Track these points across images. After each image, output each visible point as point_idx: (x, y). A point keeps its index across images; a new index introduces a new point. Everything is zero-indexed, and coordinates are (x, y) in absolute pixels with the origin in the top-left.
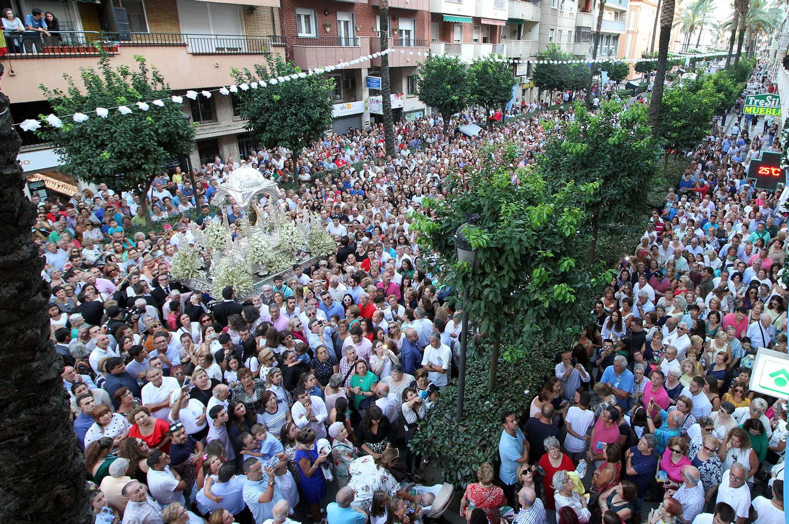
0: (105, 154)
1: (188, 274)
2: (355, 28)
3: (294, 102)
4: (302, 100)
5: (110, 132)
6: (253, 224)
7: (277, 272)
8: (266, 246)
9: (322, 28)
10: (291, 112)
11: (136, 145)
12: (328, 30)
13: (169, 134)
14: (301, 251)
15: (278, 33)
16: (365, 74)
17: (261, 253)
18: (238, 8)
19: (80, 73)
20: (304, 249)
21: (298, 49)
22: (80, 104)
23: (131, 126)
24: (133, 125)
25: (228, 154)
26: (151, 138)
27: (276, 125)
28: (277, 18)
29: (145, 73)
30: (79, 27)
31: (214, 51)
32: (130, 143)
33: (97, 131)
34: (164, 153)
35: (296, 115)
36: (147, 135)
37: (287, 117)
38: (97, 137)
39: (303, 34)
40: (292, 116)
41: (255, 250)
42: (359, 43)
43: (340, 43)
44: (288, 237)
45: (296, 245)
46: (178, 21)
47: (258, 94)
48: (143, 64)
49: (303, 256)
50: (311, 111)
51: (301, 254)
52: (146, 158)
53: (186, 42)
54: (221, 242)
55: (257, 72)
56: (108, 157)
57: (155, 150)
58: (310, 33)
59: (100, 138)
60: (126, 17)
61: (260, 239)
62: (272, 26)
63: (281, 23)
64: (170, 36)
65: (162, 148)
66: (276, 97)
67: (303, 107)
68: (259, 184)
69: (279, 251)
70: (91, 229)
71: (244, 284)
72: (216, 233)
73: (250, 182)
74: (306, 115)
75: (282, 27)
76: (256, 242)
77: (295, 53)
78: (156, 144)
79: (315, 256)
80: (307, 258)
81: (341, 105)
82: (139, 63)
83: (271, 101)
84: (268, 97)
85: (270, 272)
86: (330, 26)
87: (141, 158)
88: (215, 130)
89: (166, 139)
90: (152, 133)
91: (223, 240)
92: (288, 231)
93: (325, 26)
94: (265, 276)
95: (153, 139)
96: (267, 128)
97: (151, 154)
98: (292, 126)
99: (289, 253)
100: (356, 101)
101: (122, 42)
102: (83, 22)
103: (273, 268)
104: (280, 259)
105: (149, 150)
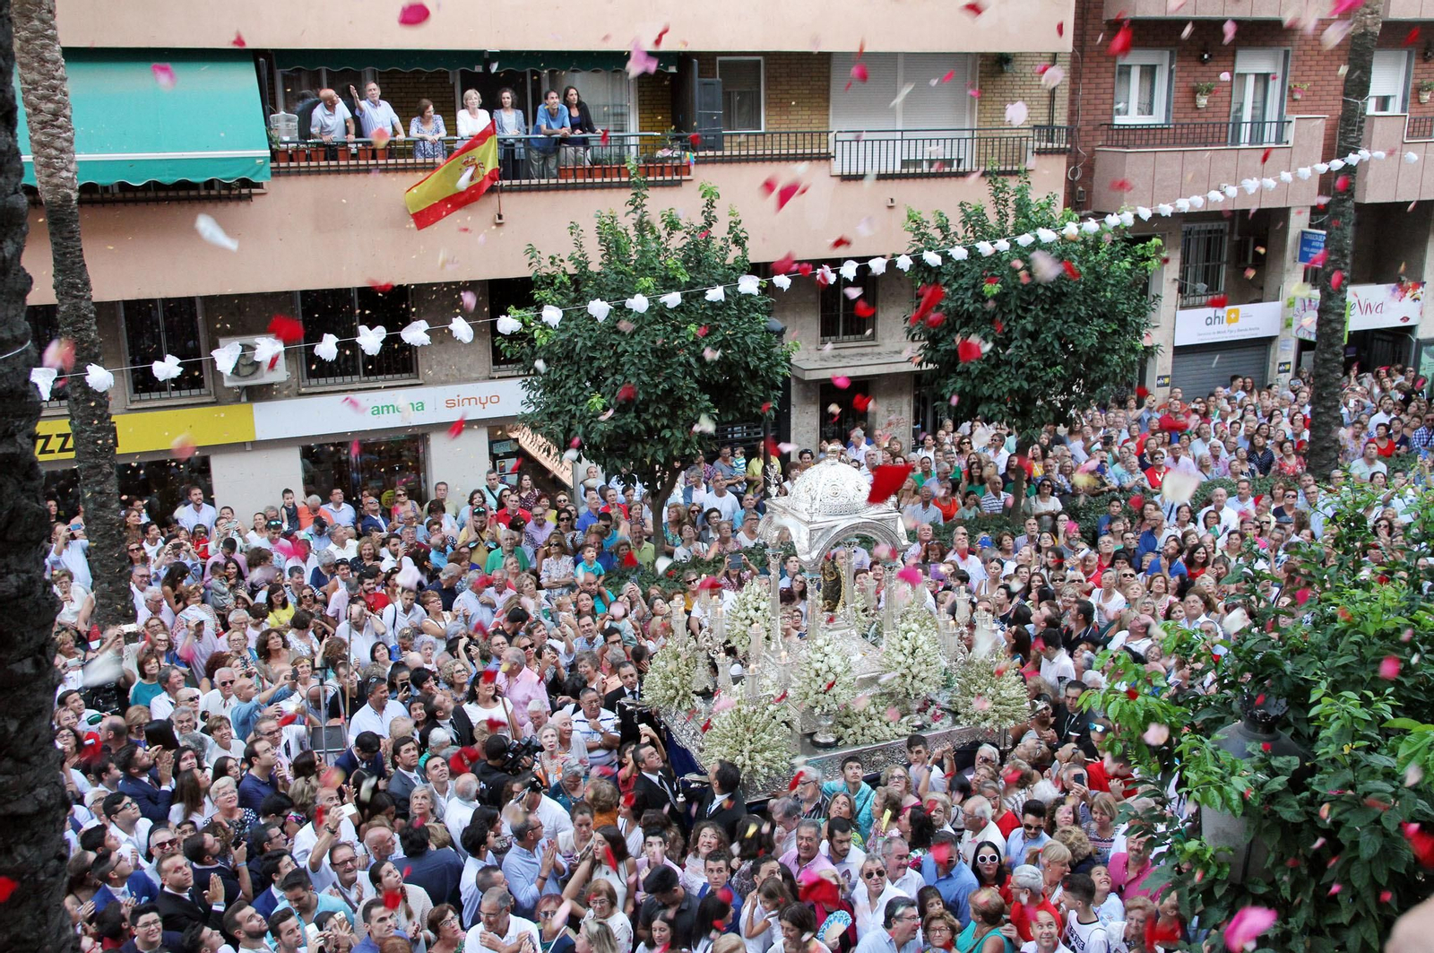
0: (595, 400)
1: (672, 699)
2: (1289, 93)
5: (615, 353)
6: (833, 609)
7: (856, 743)
8: (839, 669)
9: (1184, 98)
10: (1024, 329)
11: (656, 386)
12: (1203, 101)
13: (726, 365)
14: (933, 702)
15: (1061, 119)
16: (1298, 223)
17: (825, 687)
18: (970, 62)
20: (943, 699)
21: (1107, 155)
22: (577, 287)
23: (654, 342)
26: (688, 371)
29: (711, 225)
30: (633, 125)
31: (898, 169)
32: (645, 378)
33: (593, 348)
35: (1034, 336)
36: (681, 364)
37: (1011, 340)
38: (591, 360)
39: (1130, 116)
40: (1023, 338)
41: (813, 674)
42: (1290, 134)
43: (1236, 139)
44: (901, 658)
45: (916, 684)
46: (827, 100)
48: (711, 204)
49: (935, 718)
50: (1073, 330)
51: (931, 711)
52: (672, 416)
53: (831, 150)
55: (965, 223)
57: (692, 399)
58: (1151, 113)
59: (596, 364)
60: (719, 99)
61: (827, 649)
65: (707, 397)
66: (992, 289)
67: (1058, 316)
68: (853, 514)
69: (880, 689)
70: (559, 557)
71: (767, 754)
72: (752, 613)
73: (836, 502)
74: (1059, 336)
75: (1072, 102)
76: (819, 656)
77: (1098, 169)
78: (695, 386)
80: (945, 726)
81: (1208, 312)
82: (705, 202)
83: (980, 297)
84: (974, 286)
85: (839, 739)
86: (1209, 91)
87: (663, 414)
88: (864, 360)
89: (718, 377)
90: (692, 360)
92: (905, 643)
93: (1195, 92)
94: (827, 746)
95: (692, 375)
96: (959, 368)
97: (683, 408)
98: (1020, 365)
99: (901, 703)
101: (702, 154)
102: (642, 111)
103: (850, 731)
104: (873, 711)
105: (681, 399)
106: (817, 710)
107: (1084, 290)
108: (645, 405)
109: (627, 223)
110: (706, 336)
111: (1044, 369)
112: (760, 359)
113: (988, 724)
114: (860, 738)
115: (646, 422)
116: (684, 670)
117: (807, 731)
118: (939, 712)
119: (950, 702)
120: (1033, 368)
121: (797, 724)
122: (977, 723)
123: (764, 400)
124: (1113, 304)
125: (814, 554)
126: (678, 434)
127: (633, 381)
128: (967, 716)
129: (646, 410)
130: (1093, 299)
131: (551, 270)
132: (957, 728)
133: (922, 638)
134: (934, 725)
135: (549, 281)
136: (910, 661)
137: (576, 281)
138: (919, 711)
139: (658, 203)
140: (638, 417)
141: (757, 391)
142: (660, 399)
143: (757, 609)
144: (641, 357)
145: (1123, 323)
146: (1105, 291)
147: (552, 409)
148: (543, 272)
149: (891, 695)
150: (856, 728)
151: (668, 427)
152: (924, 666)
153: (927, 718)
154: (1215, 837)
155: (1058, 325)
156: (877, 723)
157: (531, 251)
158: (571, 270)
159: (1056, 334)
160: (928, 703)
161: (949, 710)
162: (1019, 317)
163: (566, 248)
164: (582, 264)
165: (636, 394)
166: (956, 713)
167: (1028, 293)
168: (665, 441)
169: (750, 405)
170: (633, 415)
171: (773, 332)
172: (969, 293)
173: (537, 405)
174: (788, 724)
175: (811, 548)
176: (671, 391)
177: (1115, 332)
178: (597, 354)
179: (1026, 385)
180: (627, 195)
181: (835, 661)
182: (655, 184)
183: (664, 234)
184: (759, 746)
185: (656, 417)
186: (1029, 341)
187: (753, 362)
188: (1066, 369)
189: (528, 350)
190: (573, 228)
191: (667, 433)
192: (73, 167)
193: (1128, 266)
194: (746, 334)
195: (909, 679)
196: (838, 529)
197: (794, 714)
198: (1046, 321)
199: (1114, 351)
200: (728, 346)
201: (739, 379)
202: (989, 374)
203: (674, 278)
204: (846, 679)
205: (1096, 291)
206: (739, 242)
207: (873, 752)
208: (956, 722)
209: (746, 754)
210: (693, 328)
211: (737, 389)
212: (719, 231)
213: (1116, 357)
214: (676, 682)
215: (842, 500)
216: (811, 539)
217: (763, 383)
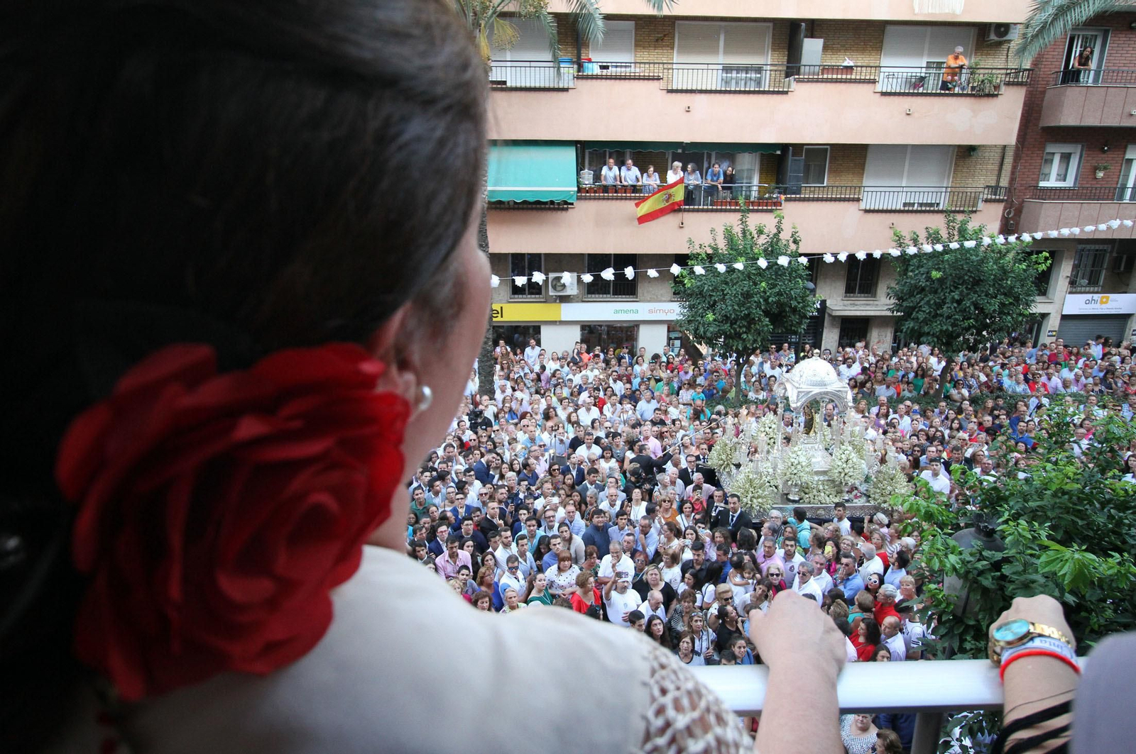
0: (710, 315)
1: (721, 466)
3: (962, 284)
4: (977, 282)
6: (808, 433)
7: (809, 503)
8: (804, 464)
9: (1087, 174)
10: (953, 298)
11: (742, 311)
12: (1100, 175)
13: (780, 304)
14: (856, 488)
15: (1004, 182)
17: (795, 471)
18: (951, 149)
19: (723, 229)
20: (863, 488)
21: (1031, 204)
22: (711, 260)
24: (745, 289)
26: (759, 305)
27: (924, 311)
28: (1009, 160)
29: (779, 232)
30: (756, 181)
31: (902, 208)
32: (736, 307)
33: (713, 291)
34: (767, 325)
35: (959, 302)
36: (755, 302)
37: (945, 303)
38: (711, 296)
39: (1052, 182)
40: (952, 303)
41: (790, 464)
43: (1121, 197)
44: (840, 463)
45: (847, 478)
46: (863, 169)
47: (918, 268)
48: (780, 222)
49: (856, 497)
50: (983, 301)
51: (854, 493)
52: (749, 328)
53: (861, 197)
54: (769, 441)
55: (928, 238)
56: (711, 319)
57: (760, 320)
58: (1065, 180)
59: (713, 298)
60: (802, 168)
61: (799, 453)
62: (996, 173)
63: (1014, 167)
65: (767, 319)
66: (936, 274)
67: (975, 292)
68: (825, 385)
69: (826, 478)
71: (760, 500)
72: (767, 429)
73: (814, 379)
74: (975, 304)
75: (1013, 173)
76: (794, 455)
77: (1024, 211)
78: (762, 313)
79: (872, 503)
80: (860, 502)
81: (1089, 296)
82: (777, 220)
83: (929, 278)
84: (928, 273)
85: (801, 499)
86: (1105, 168)
87: (744, 326)
88: (868, 308)
89: (775, 310)
90: (761, 300)
91: (772, 440)
92: (843, 456)
93: (1095, 169)
94: (794, 501)
95: (760, 308)
97: (755, 324)
98: (949, 317)
99: (837, 486)
100: (1126, 293)
101: (789, 196)
102: (761, 174)
103: (807, 496)
104: (821, 487)
105: (754, 319)
106: (790, 483)
107: (994, 280)
108: (736, 320)
109: (737, 230)
110: (770, 289)
111: (963, 320)
112: (799, 303)
113: (886, 507)
114: (812, 500)
115: (735, 329)
116: (729, 452)
117: (785, 492)
118: (859, 494)
119: (867, 490)
120: (957, 320)
121: (780, 487)
122: (879, 504)
123: (800, 323)
124: (1012, 288)
125: (799, 404)
126: (750, 337)
127: (730, 308)
128: (874, 499)
129: (735, 323)
130: (999, 284)
131: (699, 251)
132: (868, 504)
133: (853, 455)
134: (855, 501)
135: (695, 256)
136: (845, 465)
137: (710, 257)
138: (848, 492)
139: (754, 220)
140: (731, 326)
141: (795, 318)
142: (743, 318)
143: (770, 428)
144: (735, 296)
145: (1017, 299)
146: (1007, 280)
147: (690, 318)
148: (695, 252)
149: (833, 481)
150: (810, 495)
151: (745, 332)
152: (852, 470)
153: (852, 496)
154: (949, 588)
155: (974, 297)
156: (822, 494)
157: (690, 241)
158: (710, 251)
159: (973, 302)
160: (854, 488)
161: (865, 495)
162: (952, 291)
163: (707, 241)
164: (716, 249)
165: (731, 315)
166: (869, 496)
167: (959, 279)
168: (744, 340)
169: (791, 326)
170: (729, 325)
171: (808, 289)
172: (924, 276)
173: (684, 316)
174: (776, 487)
175: (798, 400)
176: (749, 314)
177: (1011, 304)
178: (714, 294)
179: (950, 329)
180: (738, 216)
181: (803, 459)
182: (753, 211)
183: (756, 236)
184: (756, 495)
185: (740, 327)
186: (955, 305)
187: (794, 303)
188: (976, 321)
189: (682, 289)
190: (712, 230)
191: (744, 336)
192: (486, 193)
193: (1024, 267)
194: (792, 289)
195: (843, 475)
196: (813, 393)
197: (780, 483)
198: (968, 294)
199: (1009, 314)
200: (782, 295)
201: (785, 311)
202: (930, 320)
204: (807, 469)
205: (1002, 280)
206: (795, 242)
207: (819, 508)
208: (869, 501)
209: (749, 498)
210: (763, 284)
211: (785, 317)
212: (785, 236)
213: (1009, 317)
214: (724, 457)
215: (817, 379)
216: (798, 396)
217: (799, 315)
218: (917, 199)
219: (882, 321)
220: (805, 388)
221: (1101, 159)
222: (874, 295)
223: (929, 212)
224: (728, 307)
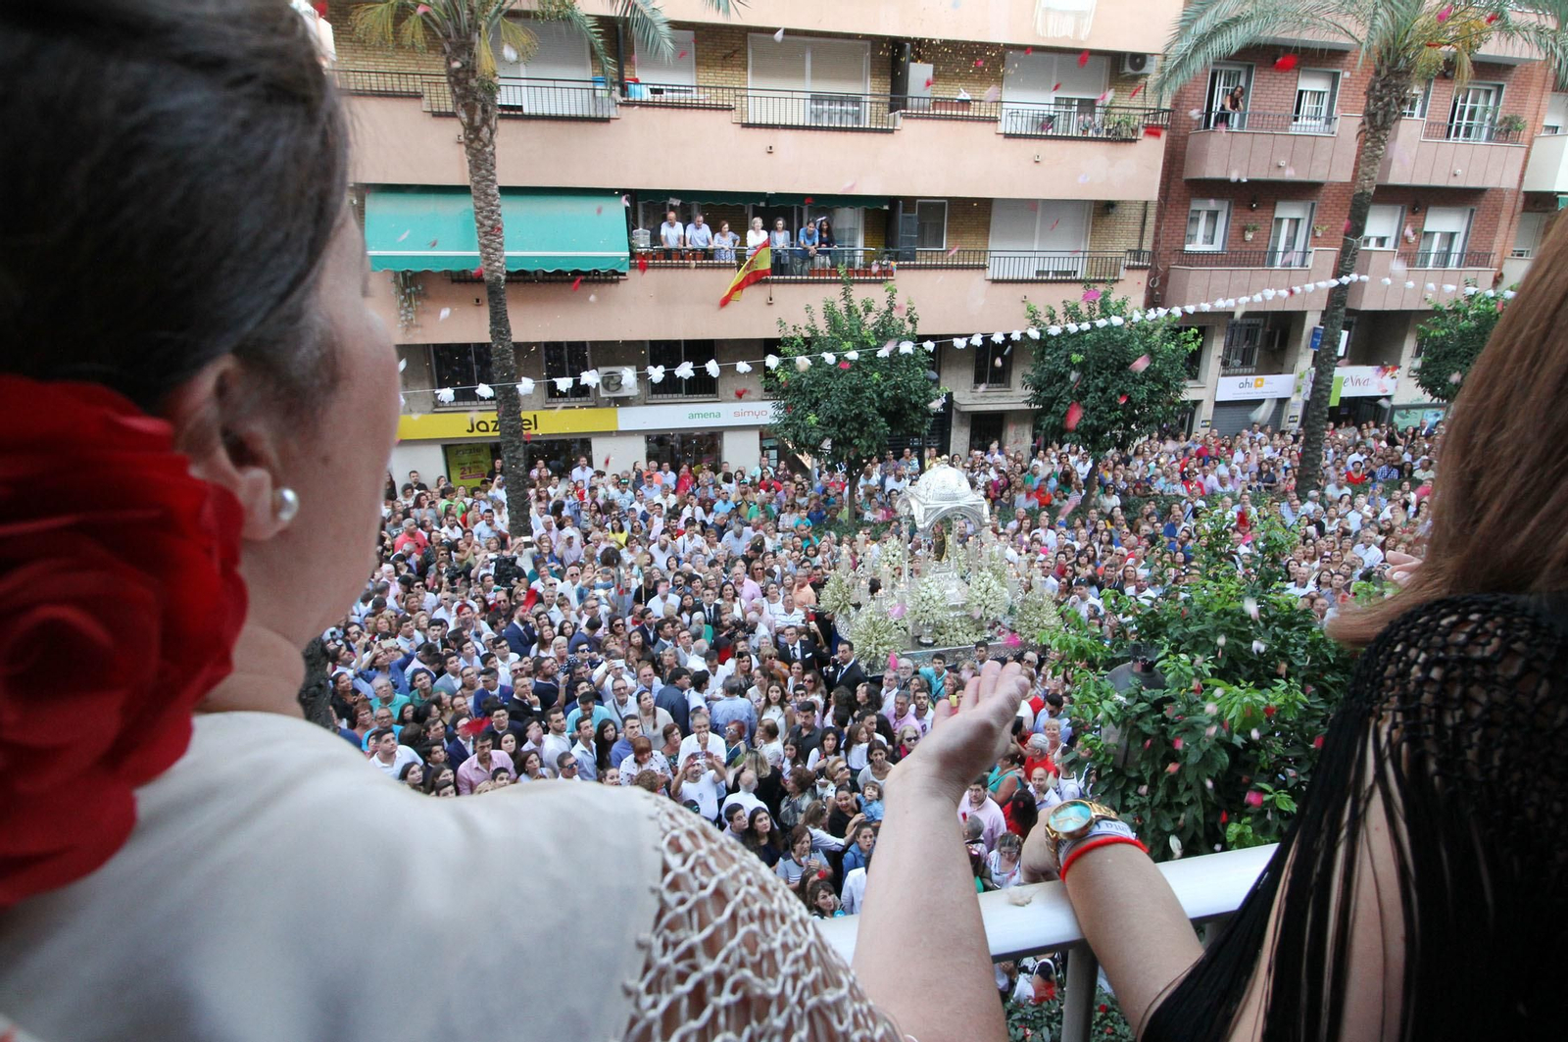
0: (812, 417)
1: (837, 607)
2: (1312, 232)
3: (1106, 369)
6: (939, 559)
7: (946, 645)
8: (936, 598)
9: (1236, 234)
10: (1097, 385)
12: (1249, 236)
13: (897, 400)
14: (999, 623)
15: (1147, 246)
16: (1312, 321)
17: (927, 608)
18: (1087, 205)
19: (822, 305)
20: (1007, 622)
21: (1178, 271)
22: (810, 345)
23: (851, 383)
24: (854, 382)
25: (1013, 440)
26: (872, 402)
27: (1065, 403)
28: (1151, 219)
29: (892, 309)
30: (860, 243)
31: (1035, 277)
32: (844, 406)
33: (814, 385)
34: (883, 427)
35: (1104, 390)
36: (867, 398)
37: (1088, 393)
38: (812, 392)
39: (1198, 245)
40: (1096, 391)
41: (920, 600)
42: (1310, 261)
43: (1272, 263)
44: (979, 594)
45: (987, 611)
46: (988, 231)
47: (1057, 349)
48: (892, 296)
49: (1000, 633)
50: (1131, 388)
51: (997, 629)
52: (861, 431)
53: (987, 263)
54: (893, 573)
55: (1066, 314)
56: (813, 422)
57: (874, 420)
58: (1212, 243)
59: (814, 395)
60: (915, 229)
61: (930, 585)
62: (1138, 234)
63: (1158, 228)
64: (966, 253)
65: (883, 419)
66: (1076, 358)
67: (1121, 378)
68: (957, 499)
69: (964, 613)
70: (791, 513)
71: (886, 647)
72: (891, 557)
73: (944, 492)
75: (1156, 234)
76: (925, 588)
77: (1171, 280)
78: (876, 412)
81: (1242, 379)
82: (888, 294)
83: (1069, 363)
84: (1067, 356)
85: (935, 642)
86: (1254, 229)
87: (855, 429)
88: (1002, 400)
89: (892, 407)
90: (875, 396)
91: (897, 571)
92: (982, 585)
93: (1244, 229)
94: (928, 645)
95: (874, 405)
97: (868, 426)
98: (1093, 409)
99: (978, 625)
100: (1278, 373)
101: (901, 263)
102: (866, 234)
103: (942, 637)
104: (958, 625)
105: (866, 419)
106: (921, 622)
108: (844, 422)
109: (840, 306)
110: (885, 381)
111: (1109, 412)
112: (920, 397)
113: (1033, 641)
114: (948, 642)
115: (844, 434)
116: (845, 590)
117: (916, 634)
118: (1002, 630)
119: (1011, 624)
120: (1101, 411)
121: (910, 628)
122: (1027, 639)
123: (923, 423)
124: (1161, 371)
125: (927, 524)
126: (864, 443)
127: (836, 407)
128: (1021, 634)
129: (844, 426)
131: (793, 334)
133: (993, 582)
134: (998, 638)
135: (790, 341)
136: (984, 596)
137: (808, 342)
138: (990, 628)
139: (860, 293)
140: (839, 430)
141: (916, 417)
142: (853, 419)
143: (893, 556)
144: (842, 392)
145: (1167, 385)
146: (1155, 362)
147: (787, 421)
148: (789, 336)
149: (972, 617)
150: (947, 636)
151: (857, 437)
152: (993, 601)
153: (994, 633)
154: (1107, 737)
155: (1121, 384)
156: (960, 634)
157: (781, 322)
158: (807, 334)
159: (1119, 390)
160: (996, 623)
161: (1010, 630)
162: (1095, 378)
163: (803, 321)
164: (814, 332)
165: (838, 415)
166: (1014, 631)
167: (1102, 362)
168: (856, 447)
169: (913, 426)
170: (835, 428)
171: (931, 380)
173: (780, 419)
174: (905, 629)
175: (926, 520)
176: (860, 414)
177: (1160, 390)
178: (816, 389)
179: (1096, 423)
180: (838, 289)
181: (935, 592)
182: (858, 282)
183: (863, 314)
184: (882, 641)
186: (1100, 394)
187: (914, 398)
188: (1124, 413)
189: (775, 384)
190: (808, 308)
191: (856, 441)
192: (502, 260)
193: (1173, 347)
194: (910, 380)
195: (982, 608)
196: (943, 509)
197: (909, 623)
198: (1113, 381)
199: (1158, 403)
200: (899, 388)
201: (904, 408)
203: (868, 343)
204: (941, 605)
206: (911, 320)
207: (957, 651)
209: (872, 645)
210: (876, 375)
211: (904, 416)
212: (899, 314)
213: (1159, 407)
214: (839, 596)
215: (947, 491)
216: (925, 514)
217: (921, 412)
218: (1052, 266)
219: (1018, 416)
220: (933, 503)
221: (1250, 218)
222: (1008, 385)
223: (1066, 281)
224: (833, 406)
